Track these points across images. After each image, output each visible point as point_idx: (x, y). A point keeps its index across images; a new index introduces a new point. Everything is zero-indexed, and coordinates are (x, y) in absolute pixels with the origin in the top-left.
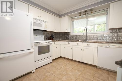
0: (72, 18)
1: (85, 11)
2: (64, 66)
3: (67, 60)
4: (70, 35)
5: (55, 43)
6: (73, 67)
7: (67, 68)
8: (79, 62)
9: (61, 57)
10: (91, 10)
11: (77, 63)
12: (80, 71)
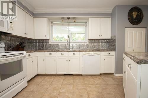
0: (52, 22)
1: (69, 18)
2: (49, 85)
3: (49, 77)
4: (49, 43)
5: (30, 55)
6: (61, 83)
7: (55, 86)
8: (65, 75)
9: (38, 75)
10: (74, 18)
11: (63, 77)
12: (71, 84)
